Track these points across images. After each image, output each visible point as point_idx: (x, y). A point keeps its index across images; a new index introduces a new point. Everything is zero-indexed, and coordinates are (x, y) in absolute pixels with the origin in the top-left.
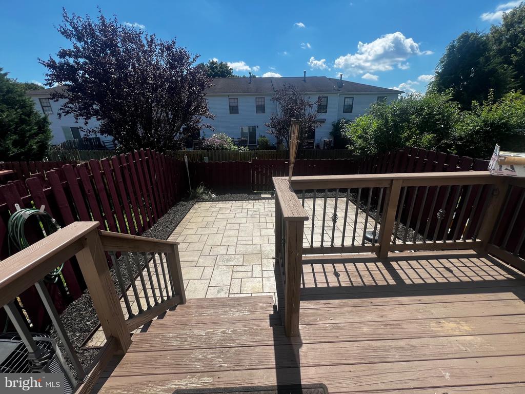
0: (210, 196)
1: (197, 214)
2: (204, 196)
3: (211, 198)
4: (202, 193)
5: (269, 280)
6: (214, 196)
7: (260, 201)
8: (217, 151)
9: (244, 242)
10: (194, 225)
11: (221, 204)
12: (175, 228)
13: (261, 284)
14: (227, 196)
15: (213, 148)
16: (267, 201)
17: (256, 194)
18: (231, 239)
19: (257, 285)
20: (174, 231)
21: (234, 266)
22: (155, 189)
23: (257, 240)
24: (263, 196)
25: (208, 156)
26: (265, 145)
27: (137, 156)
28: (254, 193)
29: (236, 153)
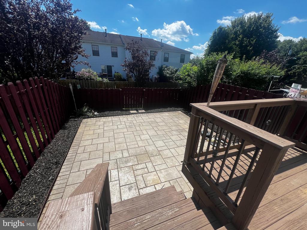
0: (93, 114)
1: (87, 128)
2: (89, 114)
3: (94, 115)
4: (86, 112)
5: (161, 173)
6: (96, 113)
7: (131, 115)
8: (87, 81)
9: (133, 146)
10: (87, 137)
11: (103, 119)
12: (73, 141)
13: (157, 176)
14: (106, 113)
15: (84, 79)
16: (135, 115)
17: (126, 110)
18: (122, 145)
19: (155, 177)
20: (73, 144)
21: (132, 166)
22: (51, 111)
23: (140, 144)
24: (132, 112)
25: (80, 84)
26: (119, 78)
27: (33, 83)
28: (124, 110)
29: (101, 82)
